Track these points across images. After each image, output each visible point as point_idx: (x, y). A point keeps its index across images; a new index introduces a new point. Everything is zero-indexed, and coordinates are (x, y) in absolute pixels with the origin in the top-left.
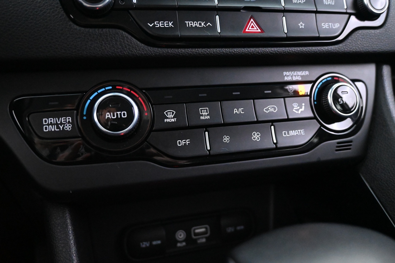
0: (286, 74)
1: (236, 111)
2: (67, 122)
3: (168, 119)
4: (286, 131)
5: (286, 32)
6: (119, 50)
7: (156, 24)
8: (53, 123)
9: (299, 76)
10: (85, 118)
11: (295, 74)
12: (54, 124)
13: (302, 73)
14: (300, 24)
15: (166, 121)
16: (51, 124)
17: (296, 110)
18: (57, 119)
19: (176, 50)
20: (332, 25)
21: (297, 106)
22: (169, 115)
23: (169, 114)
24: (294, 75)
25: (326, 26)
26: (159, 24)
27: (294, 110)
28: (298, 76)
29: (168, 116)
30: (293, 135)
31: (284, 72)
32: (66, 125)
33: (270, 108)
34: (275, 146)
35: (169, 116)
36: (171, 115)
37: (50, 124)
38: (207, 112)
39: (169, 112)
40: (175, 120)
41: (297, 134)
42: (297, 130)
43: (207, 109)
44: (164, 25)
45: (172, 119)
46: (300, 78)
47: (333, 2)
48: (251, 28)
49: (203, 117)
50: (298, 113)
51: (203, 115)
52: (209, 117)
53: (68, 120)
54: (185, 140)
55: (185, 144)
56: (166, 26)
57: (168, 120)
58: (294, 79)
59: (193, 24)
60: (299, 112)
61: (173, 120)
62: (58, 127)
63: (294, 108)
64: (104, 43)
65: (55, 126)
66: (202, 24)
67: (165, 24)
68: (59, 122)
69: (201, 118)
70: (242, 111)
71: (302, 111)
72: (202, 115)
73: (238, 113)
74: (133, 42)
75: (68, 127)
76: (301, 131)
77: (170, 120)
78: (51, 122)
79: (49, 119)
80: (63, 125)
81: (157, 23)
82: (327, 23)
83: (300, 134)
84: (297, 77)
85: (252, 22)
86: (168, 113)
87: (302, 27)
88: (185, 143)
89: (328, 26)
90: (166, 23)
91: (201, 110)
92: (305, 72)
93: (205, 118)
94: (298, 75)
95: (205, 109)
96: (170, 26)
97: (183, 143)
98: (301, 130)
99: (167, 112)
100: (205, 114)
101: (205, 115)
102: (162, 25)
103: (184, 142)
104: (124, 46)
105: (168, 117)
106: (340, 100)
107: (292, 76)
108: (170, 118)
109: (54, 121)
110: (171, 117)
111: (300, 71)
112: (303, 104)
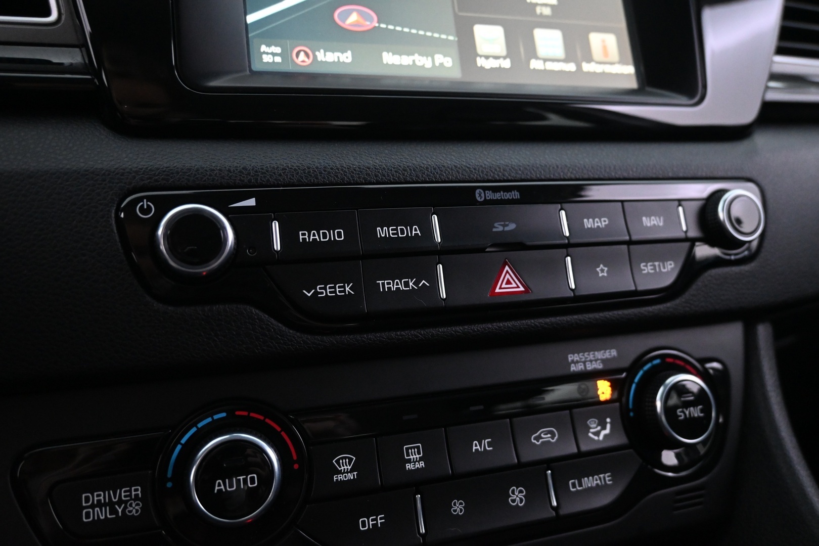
0: (572, 358)
1: (476, 446)
2: (133, 497)
3: (341, 475)
4: (575, 479)
5: (573, 287)
6: (245, 346)
7: (318, 290)
8: (103, 501)
9: (599, 361)
10: (169, 485)
11: (592, 356)
12: (105, 505)
13: (605, 354)
14: (600, 268)
15: (337, 480)
16: (100, 504)
17: (594, 434)
18: (111, 492)
19: (358, 337)
20: (659, 266)
21: (595, 425)
22: (343, 466)
23: (343, 463)
24: (588, 359)
25: (649, 268)
26: (326, 291)
27: (590, 435)
28: (596, 361)
29: (340, 467)
30: (590, 485)
31: (569, 354)
32: (131, 505)
33: (544, 435)
34: (555, 514)
35: (342, 468)
36: (347, 466)
37: (97, 506)
38: (419, 454)
39: (342, 458)
40: (354, 475)
41: (597, 484)
42: (598, 475)
43: (418, 448)
44: (335, 292)
45: (349, 474)
46: (601, 364)
47: (660, 220)
48: (506, 284)
49: (412, 464)
50: (599, 440)
51: (412, 461)
52: (423, 465)
53: (133, 493)
54: (375, 517)
55: (375, 526)
56: (338, 294)
57: (341, 477)
58: (589, 367)
59: (393, 286)
60: (601, 437)
61: (350, 476)
62: (113, 511)
63: (592, 430)
64: (213, 334)
65: (108, 508)
66: (411, 284)
67: (338, 290)
68: (115, 498)
69: (407, 467)
70: (489, 444)
71: (605, 436)
72: (409, 461)
73: (480, 450)
74: (273, 328)
75: (134, 508)
76: (604, 478)
77: (346, 477)
78: (99, 501)
79: (95, 494)
80: (123, 505)
81: (320, 288)
82: (651, 262)
83: (603, 483)
84: (594, 362)
85: (507, 272)
86: (341, 461)
87: (603, 274)
88: (375, 522)
89: (652, 267)
90: (339, 287)
91: (407, 449)
92: (610, 352)
93: (415, 467)
94: (596, 358)
95: (414, 448)
96: (347, 293)
97: (371, 523)
98: (605, 473)
99: (339, 459)
100: (415, 457)
101: (415, 460)
102: (330, 292)
103: (372, 520)
104: (254, 337)
105: (340, 469)
106: (681, 412)
107: (584, 363)
108: (344, 473)
109: (104, 498)
110: (348, 469)
111: (601, 350)
112: (608, 420)
